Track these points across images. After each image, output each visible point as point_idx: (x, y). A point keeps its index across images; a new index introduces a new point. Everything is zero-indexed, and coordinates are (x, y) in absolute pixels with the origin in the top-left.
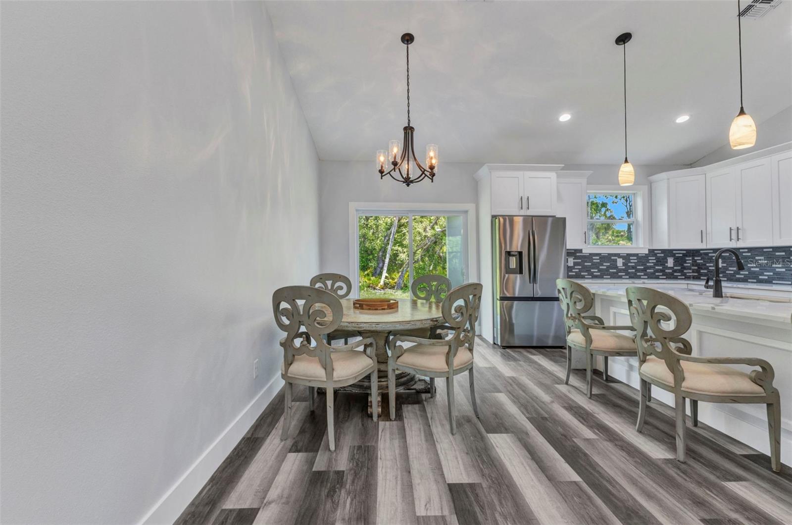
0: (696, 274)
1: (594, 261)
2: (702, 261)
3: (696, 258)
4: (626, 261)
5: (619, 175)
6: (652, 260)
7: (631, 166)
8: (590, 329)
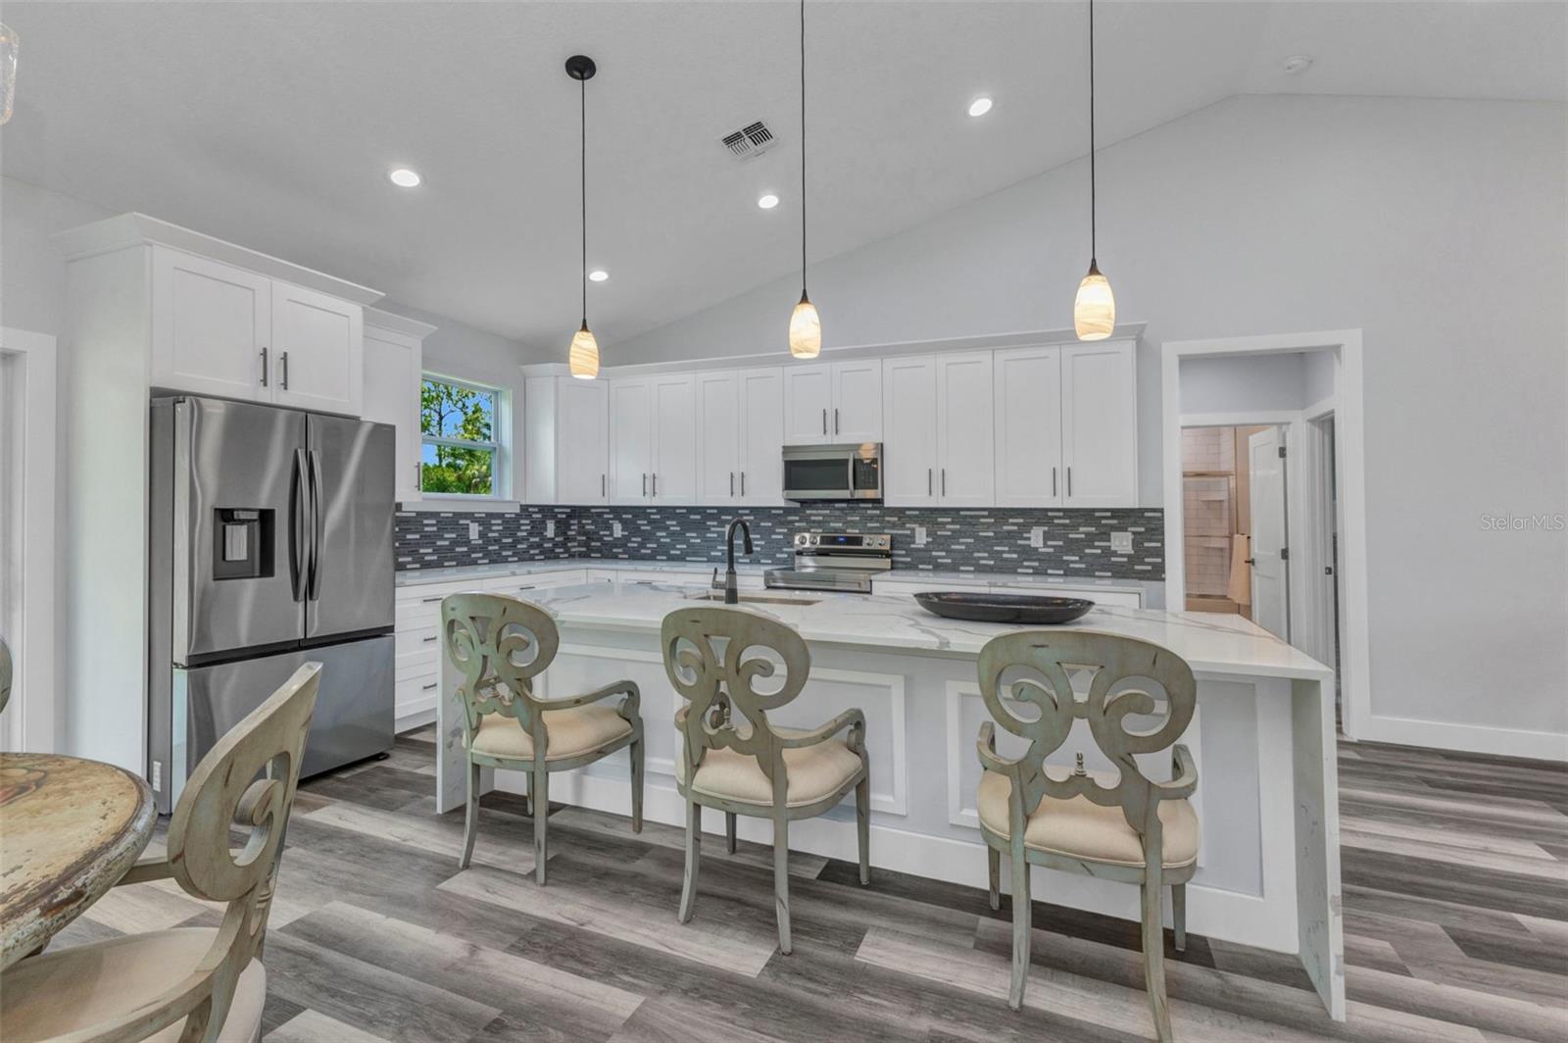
0: (584, 549)
1: (426, 529)
2: (593, 527)
3: (584, 522)
4: (484, 528)
5: (571, 353)
6: (526, 525)
7: (593, 339)
8: (545, 714)
